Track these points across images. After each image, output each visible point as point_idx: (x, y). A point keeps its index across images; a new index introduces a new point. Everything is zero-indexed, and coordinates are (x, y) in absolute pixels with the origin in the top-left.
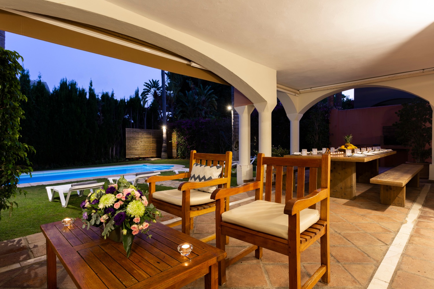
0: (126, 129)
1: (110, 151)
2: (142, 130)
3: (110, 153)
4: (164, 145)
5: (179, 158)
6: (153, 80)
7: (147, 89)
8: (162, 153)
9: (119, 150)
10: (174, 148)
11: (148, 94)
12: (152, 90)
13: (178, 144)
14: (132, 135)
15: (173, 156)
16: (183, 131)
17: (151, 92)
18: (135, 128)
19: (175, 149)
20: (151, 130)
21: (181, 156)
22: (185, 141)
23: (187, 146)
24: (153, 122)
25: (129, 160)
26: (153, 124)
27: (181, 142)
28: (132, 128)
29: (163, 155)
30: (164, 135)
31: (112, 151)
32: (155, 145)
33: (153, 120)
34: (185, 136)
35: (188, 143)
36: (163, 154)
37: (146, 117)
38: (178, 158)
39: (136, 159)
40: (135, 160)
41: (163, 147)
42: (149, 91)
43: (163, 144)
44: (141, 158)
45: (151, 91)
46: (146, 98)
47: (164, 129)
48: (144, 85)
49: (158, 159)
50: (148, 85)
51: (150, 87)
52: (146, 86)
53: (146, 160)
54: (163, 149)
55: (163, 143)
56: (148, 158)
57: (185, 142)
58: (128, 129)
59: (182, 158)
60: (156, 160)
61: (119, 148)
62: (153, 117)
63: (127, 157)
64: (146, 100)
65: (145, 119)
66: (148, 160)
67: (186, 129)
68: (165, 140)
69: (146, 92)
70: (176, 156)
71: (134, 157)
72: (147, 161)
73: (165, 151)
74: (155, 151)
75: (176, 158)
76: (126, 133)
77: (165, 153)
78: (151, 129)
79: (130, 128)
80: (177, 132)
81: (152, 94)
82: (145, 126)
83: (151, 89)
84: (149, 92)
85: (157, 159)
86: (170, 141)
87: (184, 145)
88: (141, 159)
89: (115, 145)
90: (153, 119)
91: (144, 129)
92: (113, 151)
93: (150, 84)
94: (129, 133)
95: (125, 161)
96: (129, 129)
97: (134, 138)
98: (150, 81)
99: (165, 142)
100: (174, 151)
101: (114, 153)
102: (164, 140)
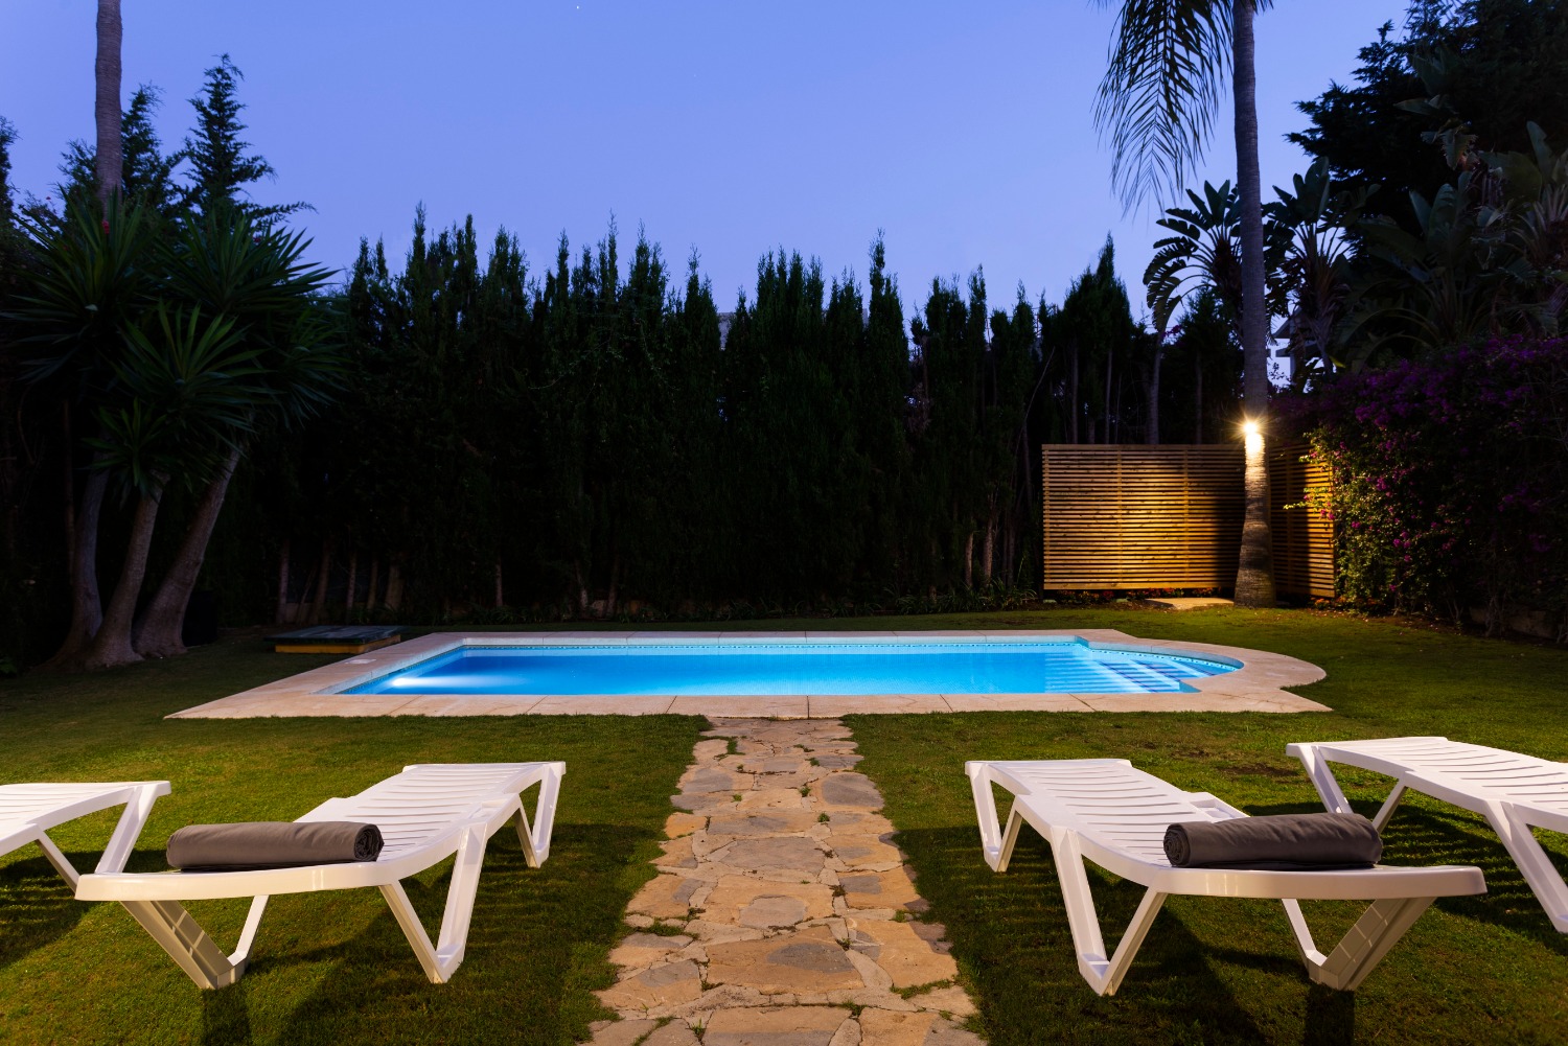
0: (1044, 446)
1: (970, 556)
2: (1133, 447)
3: (970, 562)
4: (1252, 525)
5: (1347, 606)
6: (1208, 188)
7: (1176, 240)
8: (1240, 572)
9: (1011, 547)
10: (1316, 544)
11: (1182, 265)
12: (1206, 240)
13: (1342, 523)
14: (1075, 478)
15: (1314, 592)
16: (1369, 439)
17: (1198, 252)
18: (1093, 440)
19: (1322, 551)
20: (1183, 446)
21: (1361, 596)
22: (1383, 503)
23: (1396, 535)
24: (1200, 402)
25: (1059, 602)
26: (1199, 415)
27: (1355, 511)
28: (1079, 442)
29: (1248, 584)
30: (1254, 473)
31: (979, 554)
32: (1208, 527)
33: (1199, 393)
34: (1378, 474)
35: (1398, 516)
36: (1244, 576)
37: (1156, 381)
38: (1341, 609)
39: (1096, 596)
40: (1093, 601)
41: (1244, 538)
42: (1185, 248)
43: (1242, 520)
44: (1122, 593)
45: (1196, 248)
46: (1171, 289)
47: (1252, 434)
48: (1161, 222)
49: (1216, 606)
50: (1178, 219)
51: (1189, 224)
52: (1172, 225)
53: (1148, 604)
54: (1243, 551)
55: (1247, 516)
56: (1163, 593)
57: (1379, 506)
58: (1052, 446)
59: (1363, 606)
60: (1201, 609)
61: (1012, 541)
62: (1200, 378)
63: (1047, 587)
64: (1173, 295)
65: (1154, 392)
66: (1159, 605)
67: (1382, 423)
68: (1258, 500)
69: (1170, 254)
70: (1331, 594)
71: (1087, 587)
72: (1150, 609)
73: (1255, 564)
74: (1208, 558)
75: (1330, 605)
76: (1047, 466)
77: (1253, 571)
78: (1192, 442)
79: (1071, 442)
80: (1331, 445)
81: (1206, 262)
82: (1155, 426)
83: (1196, 235)
84: (1189, 254)
85: (1209, 607)
86: (1286, 507)
87: (1377, 525)
88: (1125, 600)
89: (994, 528)
90: (1200, 389)
91: (1149, 443)
92: (981, 555)
93: (1194, 209)
94: (1058, 465)
95: (1037, 604)
96: (1058, 446)
97: (1086, 493)
98: (1195, 192)
99: (1258, 509)
100: (1321, 562)
101: (990, 565)
102: (1252, 501)
